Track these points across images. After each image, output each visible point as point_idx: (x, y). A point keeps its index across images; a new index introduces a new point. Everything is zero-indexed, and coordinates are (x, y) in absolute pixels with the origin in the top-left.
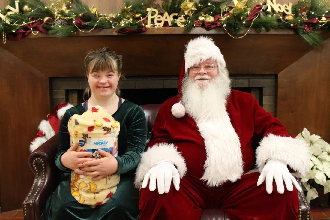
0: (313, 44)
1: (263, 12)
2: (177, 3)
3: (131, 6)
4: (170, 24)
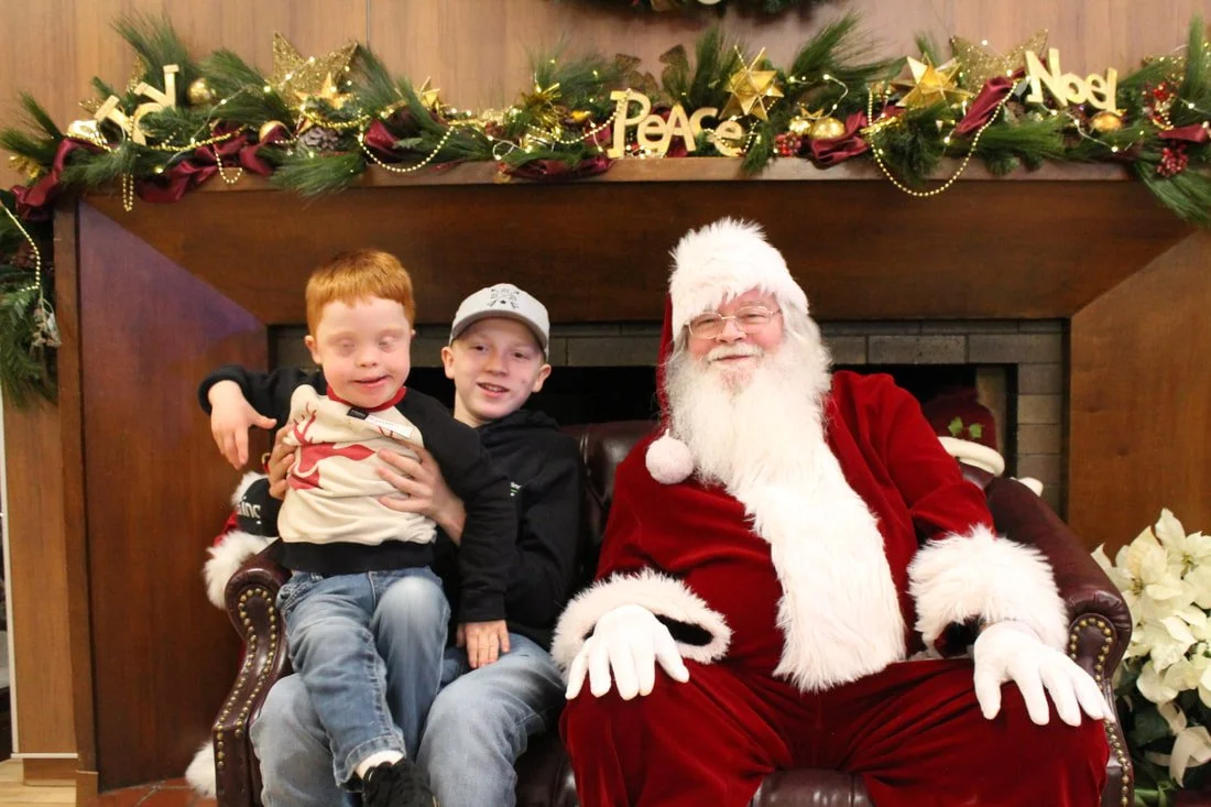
0: (1192, 216)
1: (1012, 104)
2: (717, 74)
3: (558, 85)
4: (691, 146)
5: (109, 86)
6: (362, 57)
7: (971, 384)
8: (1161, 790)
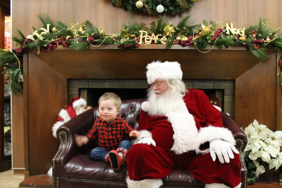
0: (260, 57)
1: (223, 34)
2: (161, 27)
3: (128, 29)
4: (156, 42)
5: (36, 28)
6: (88, 23)
7: (215, 93)
8: (254, 179)
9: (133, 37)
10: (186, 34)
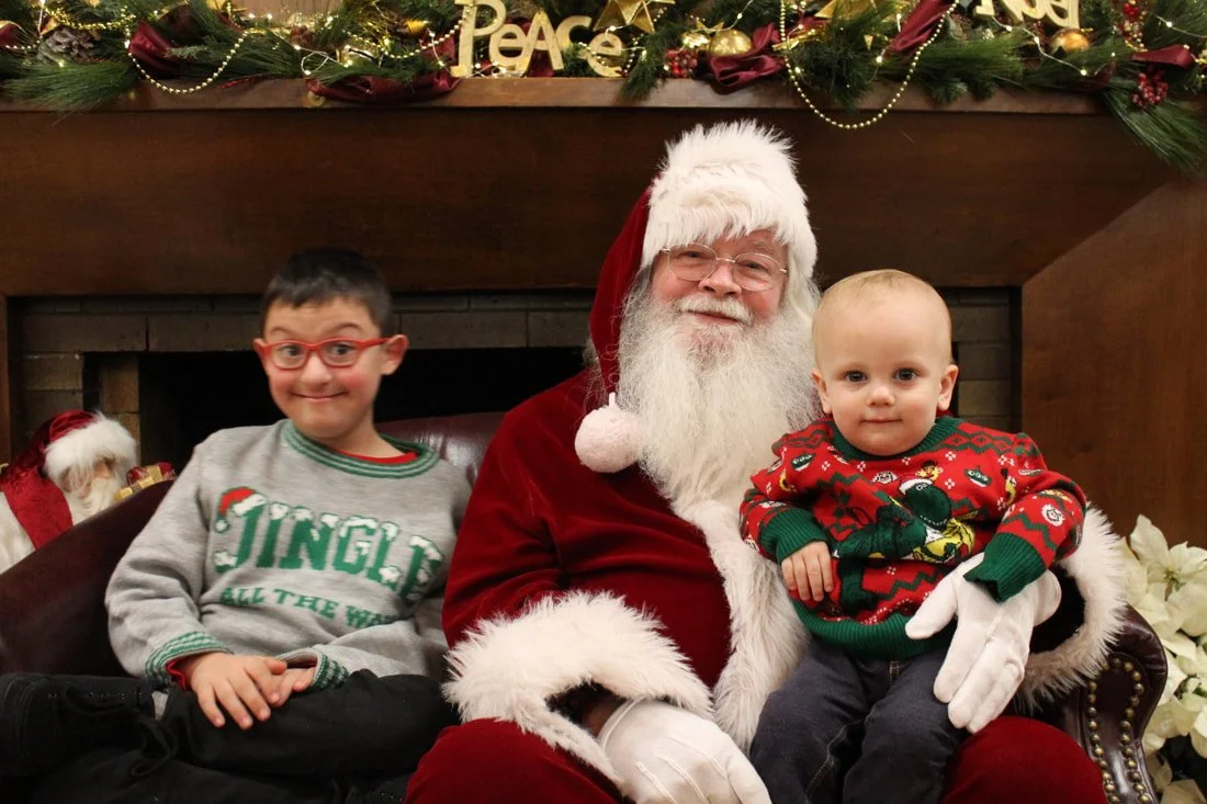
0: (1174, 154)
1: (958, 17)
4: (557, 64)
9: (422, 35)
10: (740, 16)
